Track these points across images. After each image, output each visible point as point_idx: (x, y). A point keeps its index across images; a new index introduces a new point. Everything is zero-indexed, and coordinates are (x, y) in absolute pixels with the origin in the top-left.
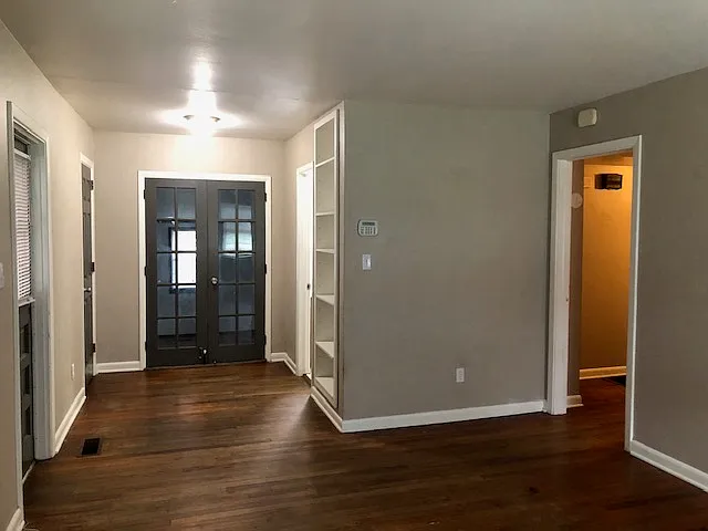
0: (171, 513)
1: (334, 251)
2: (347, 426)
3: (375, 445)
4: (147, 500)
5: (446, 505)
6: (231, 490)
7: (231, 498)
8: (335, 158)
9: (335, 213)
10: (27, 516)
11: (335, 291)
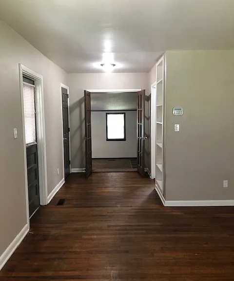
0: (83, 233)
1: (162, 123)
2: (167, 203)
3: (180, 213)
4: (75, 226)
5: (205, 246)
6: (109, 226)
7: (108, 229)
8: (163, 79)
9: (163, 105)
10: (31, 227)
11: (162, 142)
